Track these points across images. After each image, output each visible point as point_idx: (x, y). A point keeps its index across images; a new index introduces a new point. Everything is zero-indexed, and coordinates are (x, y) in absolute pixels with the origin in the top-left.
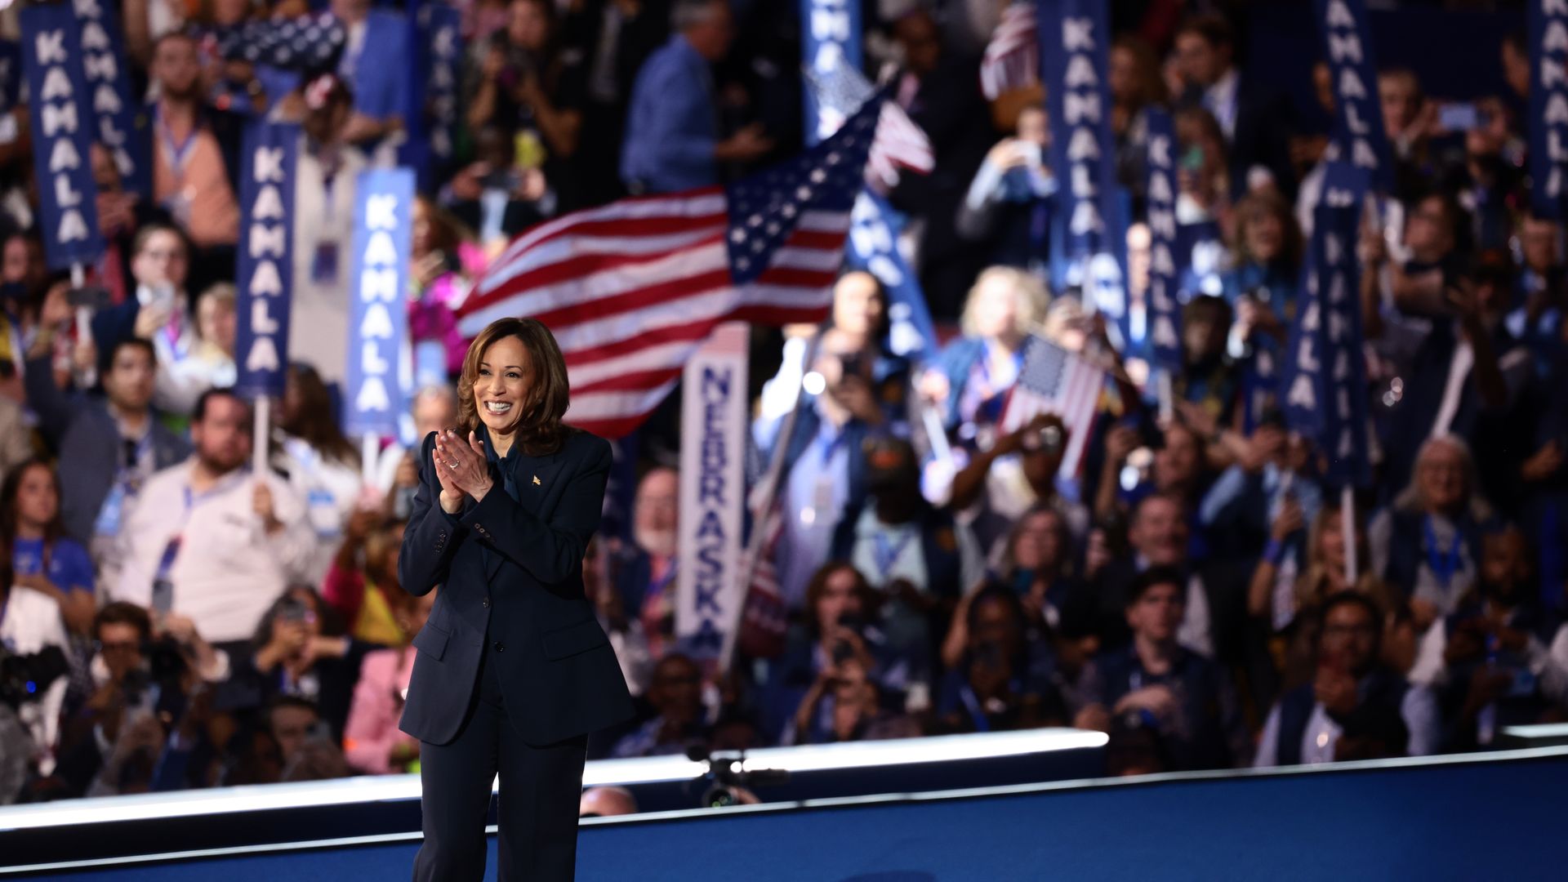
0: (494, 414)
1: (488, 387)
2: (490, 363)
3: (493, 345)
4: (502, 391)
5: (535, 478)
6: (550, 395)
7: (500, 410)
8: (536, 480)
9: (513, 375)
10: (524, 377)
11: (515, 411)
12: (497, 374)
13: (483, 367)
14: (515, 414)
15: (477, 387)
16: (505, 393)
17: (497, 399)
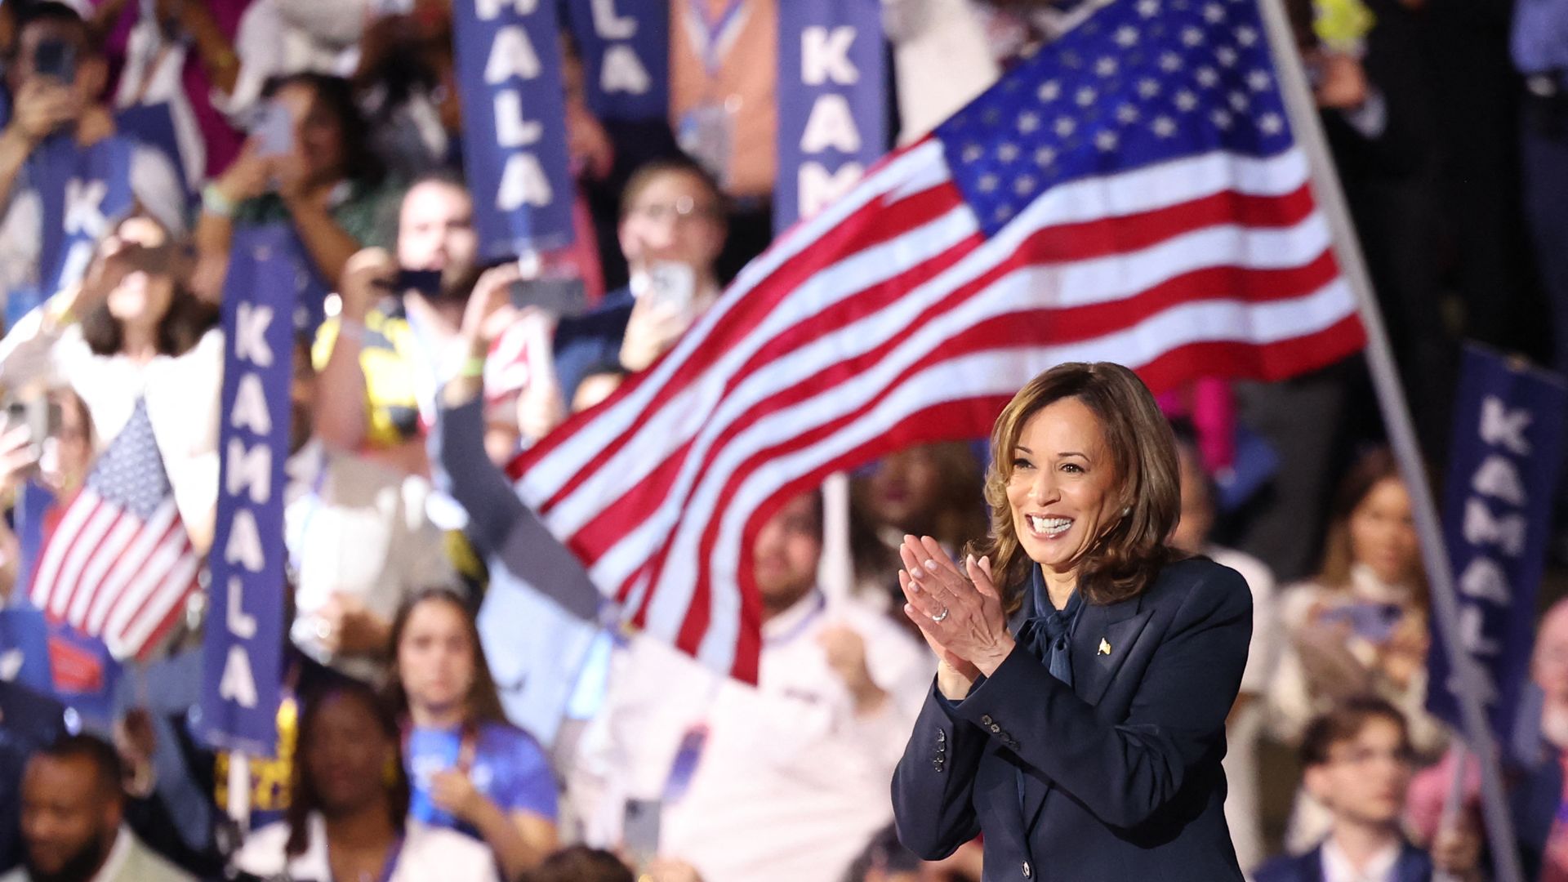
0: (1042, 538)
1: (1029, 490)
2: (1031, 447)
3: (1036, 415)
4: (1052, 497)
5: (1104, 641)
6: (1142, 503)
7: (1052, 530)
8: (1104, 647)
9: (1073, 468)
10: (1092, 471)
11: (1079, 535)
12: (1043, 467)
13: (1019, 454)
14: (1080, 536)
15: (1012, 490)
16: (1059, 500)
17: (1047, 510)
